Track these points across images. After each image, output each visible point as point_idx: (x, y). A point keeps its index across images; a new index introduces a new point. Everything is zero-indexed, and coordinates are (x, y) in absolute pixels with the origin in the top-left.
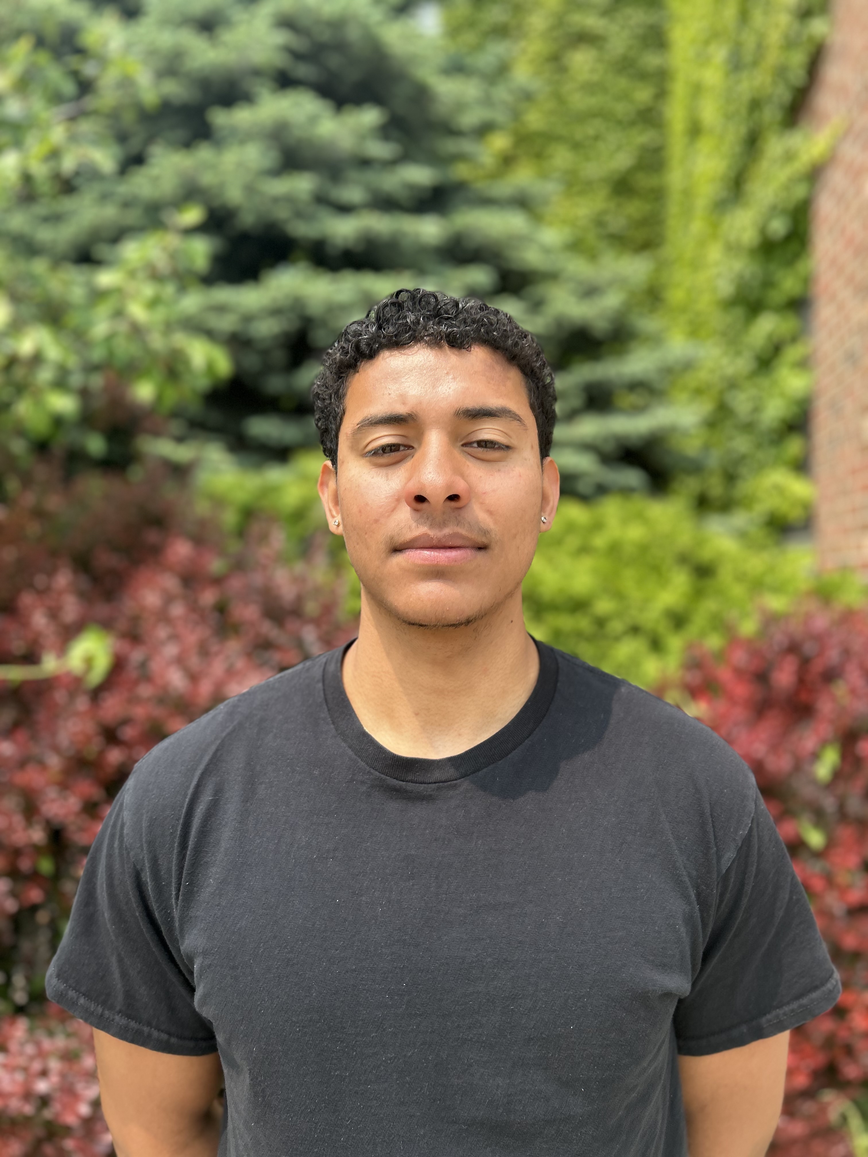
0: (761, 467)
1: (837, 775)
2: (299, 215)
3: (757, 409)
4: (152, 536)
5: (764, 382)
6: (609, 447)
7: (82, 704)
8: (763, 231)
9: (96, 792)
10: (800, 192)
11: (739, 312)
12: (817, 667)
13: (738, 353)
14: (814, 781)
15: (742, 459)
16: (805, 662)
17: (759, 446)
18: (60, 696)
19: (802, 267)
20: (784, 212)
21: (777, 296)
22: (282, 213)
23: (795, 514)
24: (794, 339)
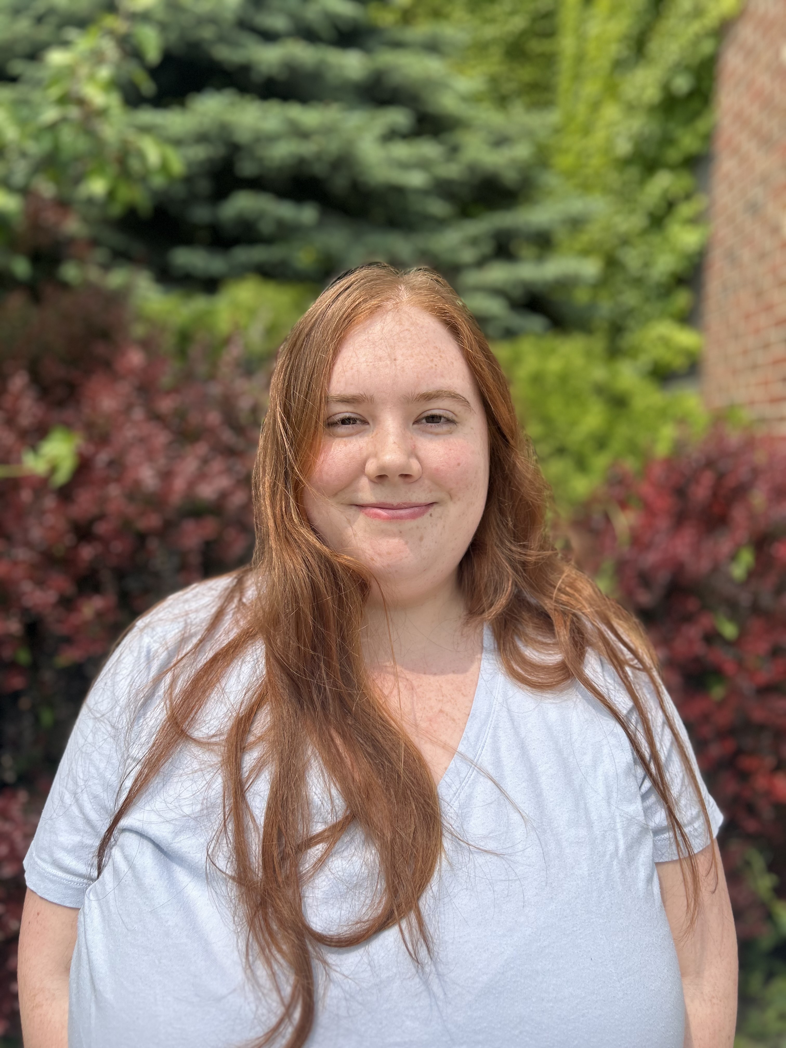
0: (647, 320)
1: (752, 574)
2: (222, 39)
3: (647, 265)
4: (100, 349)
5: (656, 239)
6: (517, 293)
7: (50, 502)
8: (666, 88)
9: (69, 588)
10: (707, 47)
11: (634, 172)
12: (731, 482)
13: (632, 211)
14: (730, 580)
15: (630, 312)
16: (720, 477)
17: (647, 299)
18: (26, 495)
19: (702, 125)
20: (687, 68)
21: (673, 155)
22: (207, 33)
23: (679, 362)
24: (688, 197)
